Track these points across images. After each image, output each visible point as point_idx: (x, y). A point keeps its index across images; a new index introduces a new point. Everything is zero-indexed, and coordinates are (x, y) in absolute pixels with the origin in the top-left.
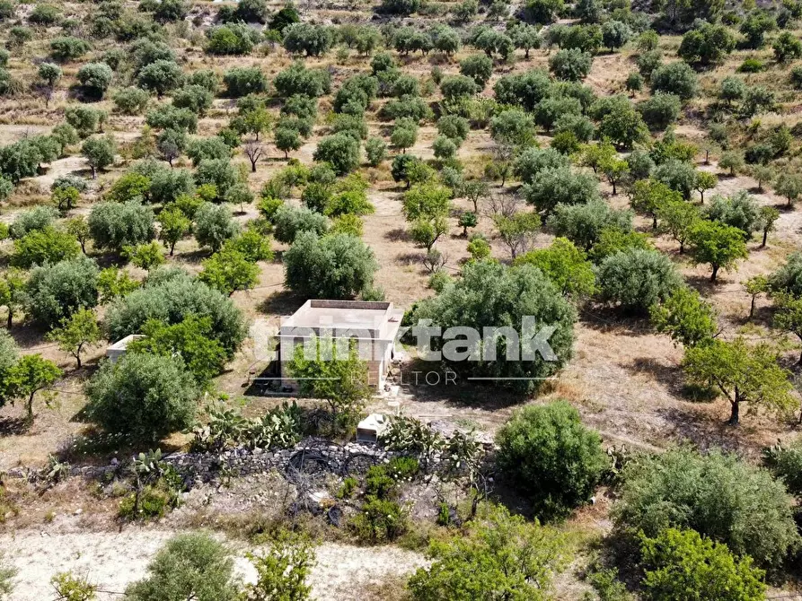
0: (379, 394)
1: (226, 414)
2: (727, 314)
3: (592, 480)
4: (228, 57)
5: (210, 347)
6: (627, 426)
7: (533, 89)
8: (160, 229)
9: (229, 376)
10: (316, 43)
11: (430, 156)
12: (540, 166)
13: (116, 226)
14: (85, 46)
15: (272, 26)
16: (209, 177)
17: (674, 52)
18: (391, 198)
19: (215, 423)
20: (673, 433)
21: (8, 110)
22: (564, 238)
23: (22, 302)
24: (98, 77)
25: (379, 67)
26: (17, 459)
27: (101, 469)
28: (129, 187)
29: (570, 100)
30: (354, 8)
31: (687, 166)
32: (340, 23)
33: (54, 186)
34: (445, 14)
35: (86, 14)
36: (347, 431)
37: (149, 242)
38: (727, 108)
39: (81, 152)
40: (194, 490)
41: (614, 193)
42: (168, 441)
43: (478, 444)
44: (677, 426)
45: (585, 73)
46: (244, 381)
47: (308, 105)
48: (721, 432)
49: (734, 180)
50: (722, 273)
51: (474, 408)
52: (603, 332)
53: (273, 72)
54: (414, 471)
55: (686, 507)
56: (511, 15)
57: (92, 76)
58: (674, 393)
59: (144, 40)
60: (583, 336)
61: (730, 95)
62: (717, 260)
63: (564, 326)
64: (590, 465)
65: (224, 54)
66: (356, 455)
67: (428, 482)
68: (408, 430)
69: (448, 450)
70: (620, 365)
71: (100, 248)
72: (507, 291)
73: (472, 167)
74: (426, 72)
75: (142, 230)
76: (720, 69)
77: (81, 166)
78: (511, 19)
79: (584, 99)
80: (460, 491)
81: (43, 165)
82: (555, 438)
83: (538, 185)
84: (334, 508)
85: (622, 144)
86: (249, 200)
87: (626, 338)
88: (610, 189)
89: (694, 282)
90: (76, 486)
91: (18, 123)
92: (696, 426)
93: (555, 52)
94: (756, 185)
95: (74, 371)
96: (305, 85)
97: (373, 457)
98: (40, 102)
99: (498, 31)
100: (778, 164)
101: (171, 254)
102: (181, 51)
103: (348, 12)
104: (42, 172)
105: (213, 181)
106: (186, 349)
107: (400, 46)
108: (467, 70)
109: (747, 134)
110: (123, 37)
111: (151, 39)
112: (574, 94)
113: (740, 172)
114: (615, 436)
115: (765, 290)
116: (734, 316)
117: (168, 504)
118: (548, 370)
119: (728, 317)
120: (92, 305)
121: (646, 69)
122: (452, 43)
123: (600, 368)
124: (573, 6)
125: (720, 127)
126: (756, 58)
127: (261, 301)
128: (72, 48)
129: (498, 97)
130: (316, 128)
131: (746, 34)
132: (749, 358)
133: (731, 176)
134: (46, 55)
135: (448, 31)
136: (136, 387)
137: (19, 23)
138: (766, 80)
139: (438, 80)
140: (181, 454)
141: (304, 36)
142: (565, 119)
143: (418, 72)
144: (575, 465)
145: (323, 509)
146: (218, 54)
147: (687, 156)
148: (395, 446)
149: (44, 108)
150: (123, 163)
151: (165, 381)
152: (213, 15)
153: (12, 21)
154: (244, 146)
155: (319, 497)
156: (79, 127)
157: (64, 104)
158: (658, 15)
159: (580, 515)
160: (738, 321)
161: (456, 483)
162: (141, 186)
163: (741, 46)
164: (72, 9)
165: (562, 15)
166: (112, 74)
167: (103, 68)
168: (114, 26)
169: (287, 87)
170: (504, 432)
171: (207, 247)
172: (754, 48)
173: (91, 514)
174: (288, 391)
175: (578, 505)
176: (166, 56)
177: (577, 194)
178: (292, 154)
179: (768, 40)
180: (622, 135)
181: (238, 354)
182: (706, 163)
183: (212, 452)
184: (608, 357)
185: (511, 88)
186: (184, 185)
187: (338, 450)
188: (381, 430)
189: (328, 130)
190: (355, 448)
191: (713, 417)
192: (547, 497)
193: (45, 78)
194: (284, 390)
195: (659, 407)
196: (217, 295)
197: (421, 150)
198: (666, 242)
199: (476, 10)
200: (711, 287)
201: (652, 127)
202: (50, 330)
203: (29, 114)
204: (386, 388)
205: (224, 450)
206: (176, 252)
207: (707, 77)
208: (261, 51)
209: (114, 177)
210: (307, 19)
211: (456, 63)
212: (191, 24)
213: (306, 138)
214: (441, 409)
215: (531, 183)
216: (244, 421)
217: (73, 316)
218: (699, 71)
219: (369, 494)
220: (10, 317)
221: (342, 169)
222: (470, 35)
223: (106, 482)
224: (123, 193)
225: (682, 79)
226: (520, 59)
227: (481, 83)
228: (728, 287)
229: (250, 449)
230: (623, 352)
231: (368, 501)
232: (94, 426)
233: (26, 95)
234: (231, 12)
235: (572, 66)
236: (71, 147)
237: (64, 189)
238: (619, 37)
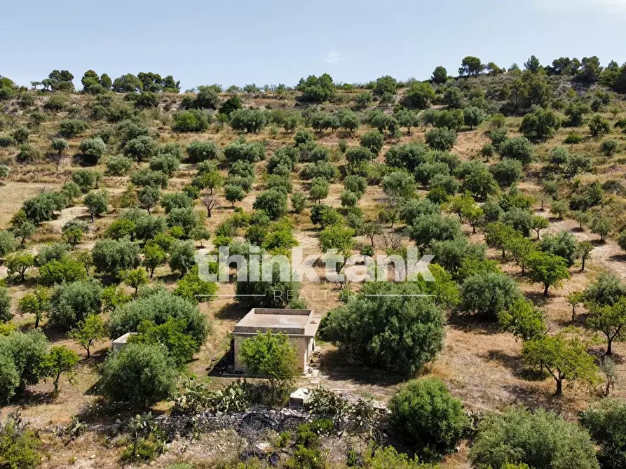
0: (304, 375)
1: (198, 387)
2: (555, 318)
3: (456, 434)
4: (190, 134)
5: (186, 340)
6: (482, 397)
7: (414, 156)
8: (143, 259)
9: (196, 363)
10: (254, 123)
11: (339, 205)
12: (419, 212)
13: (112, 256)
14: (85, 126)
15: (221, 111)
16: (178, 221)
17: (517, 129)
18: (310, 236)
19: (190, 393)
20: (514, 402)
21: (28, 172)
22: (437, 264)
23: (47, 310)
24: (94, 148)
25: (300, 140)
26: (49, 420)
27: (108, 427)
28: (120, 228)
29: (441, 165)
30: (281, 98)
31: (526, 213)
32: (271, 109)
33: (66, 227)
34: (348, 102)
35: (86, 102)
36: (282, 400)
37: (136, 268)
38: (556, 170)
39: (84, 203)
40: (174, 442)
41: (474, 232)
42: (155, 408)
43: (375, 409)
44: (518, 397)
45: (452, 145)
46: (207, 366)
47: (249, 168)
48: (549, 401)
49: (562, 222)
50: (551, 289)
51: (373, 384)
52: (465, 332)
53: (222, 144)
54: (330, 428)
55: (520, 449)
56: (397, 102)
57: (90, 147)
58: (516, 375)
59: (128, 121)
60: (450, 335)
61: (558, 160)
62: (548, 280)
63: (436, 325)
64: (455, 423)
65: (187, 132)
66: (289, 417)
67: (340, 436)
68: (326, 399)
69: (354, 413)
70: (478, 355)
71: (99, 272)
72: (395, 301)
73: (369, 213)
74: (335, 144)
75: (131, 259)
76: (551, 141)
77: (82, 213)
78: (397, 106)
79: (451, 163)
80: (362, 443)
81: (55, 213)
82: (430, 403)
83: (418, 226)
84: (274, 454)
85: (479, 196)
86: (207, 237)
87: (482, 336)
88: (471, 229)
89: (530, 296)
90: (91, 439)
91: (36, 182)
92: (531, 398)
93: (430, 129)
94: (578, 226)
95: (85, 360)
96: (246, 154)
97: (301, 418)
98: (51, 166)
99: (388, 114)
100: (594, 211)
101: (151, 276)
102: (155, 129)
103: (277, 101)
104: (55, 217)
105: (180, 224)
106: (169, 341)
107: (316, 125)
108: (365, 143)
109: (571, 188)
110: (113, 119)
111: (134, 121)
112: (444, 160)
113: (567, 216)
114: (473, 405)
115: (582, 301)
116: (560, 320)
117: (156, 451)
118: (424, 358)
119: (556, 321)
120: (98, 312)
121: (496, 141)
122: (354, 124)
123: (463, 357)
124: (442, 96)
125: (551, 183)
126: (577, 133)
127: (218, 310)
128: (76, 127)
129: (388, 162)
130: (255, 185)
131: (569, 116)
132: (567, 348)
133: (560, 219)
134: (56, 132)
135: (351, 115)
136: (135, 368)
137: (37, 109)
138: (585, 149)
139: (343, 150)
140: (166, 416)
141: (245, 119)
142: (437, 178)
143: (329, 144)
144: (445, 422)
145: (266, 455)
146: (182, 131)
147: (526, 205)
148: (316, 411)
149: (55, 171)
150: (114, 211)
151: (155, 363)
152: (178, 103)
153: (32, 108)
154: (202, 198)
155: (263, 446)
156: (81, 184)
157: (69, 168)
158: (504, 102)
159: (449, 460)
160: (564, 324)
161: (360, 437)
162: (129, 228)
163: (565, 125)
164: (76, 99)
165: (434, 102)
166: (105, 145)
167: (99, 142)
168: (107, 112)
169: (232, 155)
170: (394, 401)
171: (177, 271)
172: (575, 126)
173: (102, 459)
174: (240, 373)
175: (447, 453)
176: (146, 133)
177: (446, 233)
178: (237, 204)
179: (585, 120)
180: (479, 190)
181: (203, 347)
182: (542, 210)
183: (187, 415)
184: (469, 350)
185: (398, 155)
186: (160, 227)
187: (276, 413)
188: (307, 399)
189: (263, 186)
190: (288, 412)
191: (545, 391)
192: (425, 446)
193: (56, 149)
194: (237, 372)
195: (505, 384)
196: (189, 304)
197: (332, 201)
198: (511, 268)
199: (371, 99)
200: (544, 300)
201: (501, 183)
202: (70, 330)
203: (44, 175)
204: (309, 371)
205: (196, 413)
206: (154, 276)
207: (541, 147)
208: (214, 129)
209: (108, 221)
210: (247, 106)
211: (357, 137)
212: (162, 110)
213: (247, 192)
214: (349, 385)
215: (412, 225)
216: (210, 393)
217: (86, 320)
218: (535, 143)
219: (299, 444)
220: (37, 321)
221: (275, 215)
222: (367, 117)
223: (113, 436)
224: (115, 233)
225: (523, 149)
226: (404, 134)
227: (376, 152)
228: (557, 300)
229: (214, 413)
230: (480, 346)
231: (298, 449)
232: (102, 397)
233: (41, 161)
234: (192, 101)
235: (442, 140)
236: (75, 200)
237: (72, 230)
238: (476, 118)
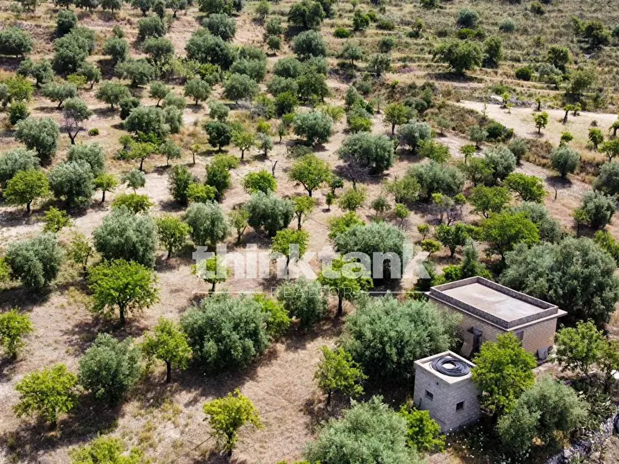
17: (286, 18)
25: (66, 24)
61: (355, 57)
74: (104, 29)
109: (387, 88)
121: (272, 32)
126: (338, 25)
185: (203, 49)
211: (122, 20)
226: (172, 18)
